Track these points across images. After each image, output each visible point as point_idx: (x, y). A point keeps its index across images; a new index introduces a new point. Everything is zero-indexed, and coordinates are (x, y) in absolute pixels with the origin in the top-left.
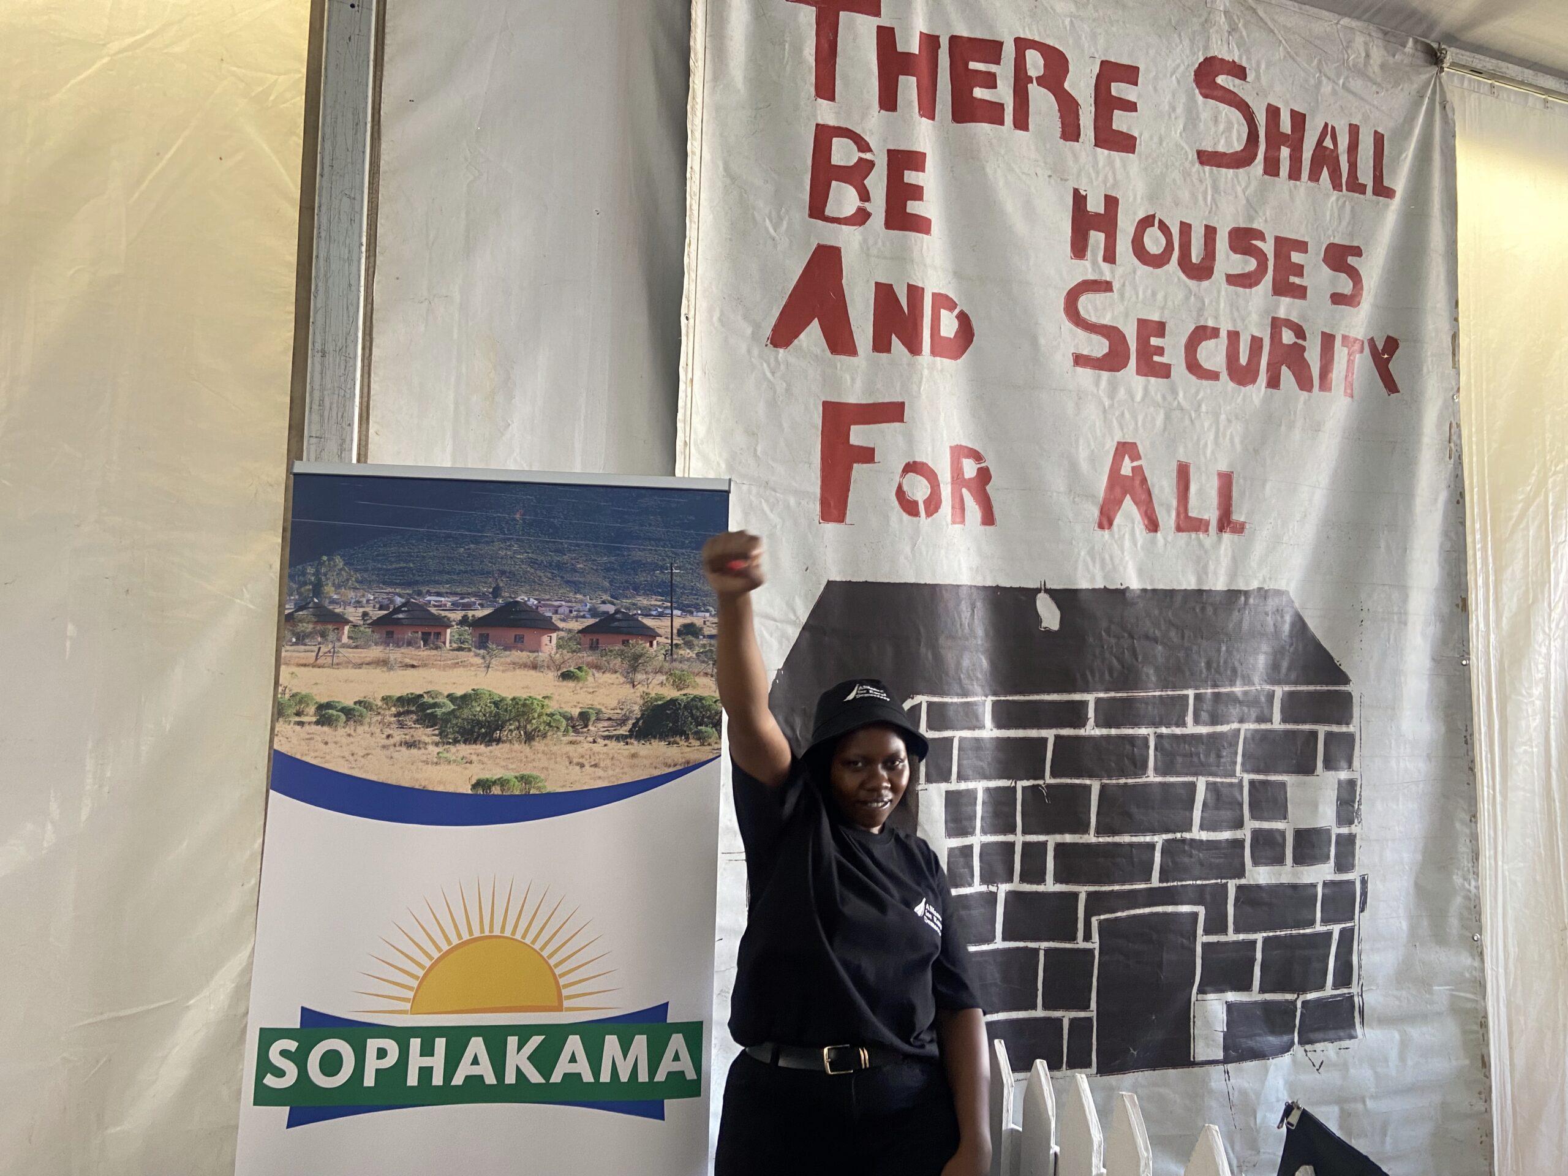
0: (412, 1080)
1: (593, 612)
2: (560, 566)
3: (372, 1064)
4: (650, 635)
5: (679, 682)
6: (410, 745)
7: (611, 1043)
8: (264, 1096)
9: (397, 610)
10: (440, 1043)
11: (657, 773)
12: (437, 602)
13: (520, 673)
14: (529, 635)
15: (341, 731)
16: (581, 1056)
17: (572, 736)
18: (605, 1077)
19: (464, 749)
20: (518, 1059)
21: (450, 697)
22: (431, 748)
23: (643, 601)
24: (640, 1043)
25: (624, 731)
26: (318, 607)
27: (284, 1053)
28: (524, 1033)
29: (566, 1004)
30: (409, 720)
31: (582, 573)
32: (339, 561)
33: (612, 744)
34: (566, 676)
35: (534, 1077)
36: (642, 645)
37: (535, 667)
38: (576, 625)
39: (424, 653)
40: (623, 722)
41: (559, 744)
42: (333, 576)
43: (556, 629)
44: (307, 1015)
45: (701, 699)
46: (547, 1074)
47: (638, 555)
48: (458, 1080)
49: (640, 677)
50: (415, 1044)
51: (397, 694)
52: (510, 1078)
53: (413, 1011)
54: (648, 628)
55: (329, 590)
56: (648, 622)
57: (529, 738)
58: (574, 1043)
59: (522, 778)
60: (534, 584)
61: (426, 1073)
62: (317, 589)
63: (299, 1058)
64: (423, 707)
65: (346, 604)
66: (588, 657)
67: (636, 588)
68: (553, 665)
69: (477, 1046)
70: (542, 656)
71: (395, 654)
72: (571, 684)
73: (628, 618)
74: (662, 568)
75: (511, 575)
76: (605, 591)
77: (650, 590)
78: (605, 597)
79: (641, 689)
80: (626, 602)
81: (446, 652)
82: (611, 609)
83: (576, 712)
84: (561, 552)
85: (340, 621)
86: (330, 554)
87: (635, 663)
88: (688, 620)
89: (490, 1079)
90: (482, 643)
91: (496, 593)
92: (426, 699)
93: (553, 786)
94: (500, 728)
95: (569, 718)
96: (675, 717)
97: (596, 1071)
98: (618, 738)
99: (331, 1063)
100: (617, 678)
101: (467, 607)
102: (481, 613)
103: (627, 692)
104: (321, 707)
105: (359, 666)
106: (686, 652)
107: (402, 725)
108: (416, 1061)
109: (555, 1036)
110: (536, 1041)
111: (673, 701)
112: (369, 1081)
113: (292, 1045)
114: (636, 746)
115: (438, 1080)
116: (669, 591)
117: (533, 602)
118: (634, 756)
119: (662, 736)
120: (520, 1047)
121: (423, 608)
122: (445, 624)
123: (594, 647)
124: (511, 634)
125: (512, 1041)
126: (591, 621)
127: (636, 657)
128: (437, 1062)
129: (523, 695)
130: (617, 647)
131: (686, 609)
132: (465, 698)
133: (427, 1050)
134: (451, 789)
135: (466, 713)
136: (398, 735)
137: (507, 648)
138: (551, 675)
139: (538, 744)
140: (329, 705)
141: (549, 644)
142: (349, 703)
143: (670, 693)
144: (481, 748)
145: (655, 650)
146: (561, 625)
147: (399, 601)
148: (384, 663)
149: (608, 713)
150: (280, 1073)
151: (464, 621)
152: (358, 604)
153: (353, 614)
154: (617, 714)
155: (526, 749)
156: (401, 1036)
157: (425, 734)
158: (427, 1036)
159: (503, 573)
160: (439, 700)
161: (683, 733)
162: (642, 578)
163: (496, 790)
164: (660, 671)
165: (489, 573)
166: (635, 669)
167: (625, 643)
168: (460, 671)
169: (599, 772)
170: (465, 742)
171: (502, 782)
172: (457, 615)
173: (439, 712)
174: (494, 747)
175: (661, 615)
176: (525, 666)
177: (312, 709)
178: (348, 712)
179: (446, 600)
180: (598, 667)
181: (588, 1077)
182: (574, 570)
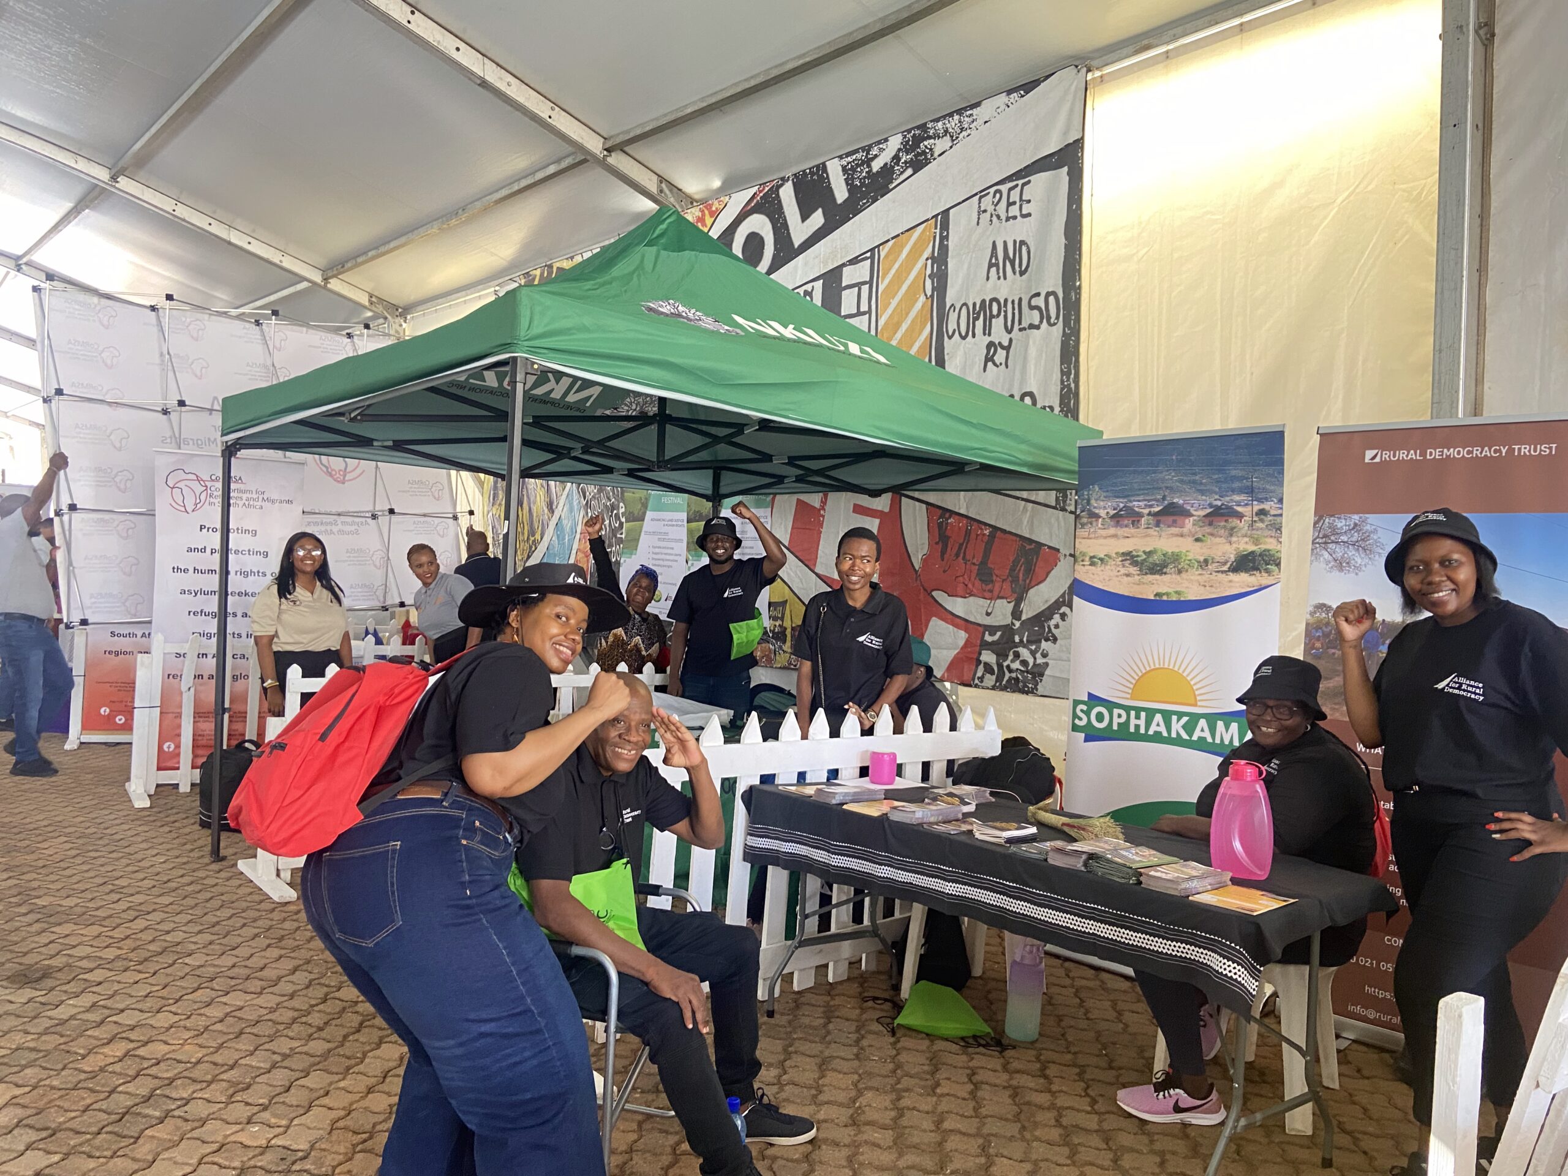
0: (1132, 730)
1: (1211, 505)
2: (1194, 482)
3: (1116, 721)
4: (1240, 516)
5: (1256, 542)
6: (1128, 575)
7: (1220, 725)
8: (1075, 728)
9: (1121, 510)
10: (1143, 714)
11: (1243, 591)
12: (1138, 505)
13: (1175, 539)
14: (1179, 519)
15: (1099, 569)
16: (1206, 729)
17: (1200, 571)
18: (1218, 741)
19: (1150, 577)
20: (1177, 726)
21: (1144, 552)
22: (1137, 578)
23: (1237, 498)
24: (1234, 726)
25: (1225, 568)
26: (1089, 510)
27: (1082, 711)
28: (1181, 715)
29: (1199, 703)
30: (1127, 563)
31: (1205, 484)
32: (1097, 488)
33: (1220, 575)
34: (1197, 540)
35: (1185, 736)
36: (1235, 522)
37: (1182, 536)
38: (1202, 513)
39: (1133, 530)
40: (1225, 563)
41: (1194, 575)
42: (1094, 495)
43: (1193, 515)
44: (1091, 696)
45: (1269, 551)
46: (1191, 736)
47: (1233, 473)
48: (1151, 732)
49: (1234, 539)
50: (1133, 713)
51: (1121, 551)
52: (1174, 735)
53: (1132, 699)
54: (1237, 512)
55: (1093, 502)
56: (1239, 509)
57: (1180, 572)
58: (1203, 723)
59: (1177, 593)
60: (1181, 492)
61: (1137, 727)
62: (1088, 503)
63: (1088, 713)
64: (1133, 557)
65: (1100, 508)
66: (1208, 529)
67: (1233, 491)
68: (1191, 534)
69: (1158, 717)
70: (1185, 530)
71: (1121, 532)
72: (1199, 544)
73: (1228, 507)
74: (1247, 479)
75: (1171, 489)
76: (1216, 493)
77: (1241, 491)
78: (1217, 497)
79: (1234, 546)
80: (1228, 499)
81: (1141, 530)
82: (1219, 503)
83: (1202, 559)
84: (1195, 474)
85: (1098, 516)
86: (1093, 484)
87: (1232, 531)
88: (1262, 506)
89: (1165, 734)
90: (1157, 525)
91: (1164, 498)
92: (1134, 553)
93: (1192, 595)
94: (1166, 567)
95: (1199, 562)
96: (1253, 561)
97: (1213, 736)
98: (1222, 572)
99: (1100, 717)
100: (1223, 540)
101: (1151, 506)
102: (1157, 509)
103: (1227, 547)
104: (1091, 558)
105: (1106, 538)
106: (1260, 525)
107: (1124, 566)
108: (1133, 722)
109: (1194, 718)
110: (1185, 719)
111: (1253, 552)
112: (1115, 727)
113: (1085, 708)
114: (1232, 576)
115: (1142, 731)
116: (1250, 491)
117: (1181, 502)
118: (1231, 581)
119: (1246, 571)
120: (1178, 720)
121: (1131, 509)
122: (1141, 515)
123: (1210, 524)
124: (1170, 519)
125: (1174, 718)
126: (1209, 510)
127: (1232, 529)
128: (1142, 722)
129: (1177, 550)
130: (1223, 524)
131: (1260, 501)
132: (1150, 552)
133: (1138, 717)
134: (1144, 597)
135: (1151, 560)
136: (1123, 571)
137: (1169, 526)
138: (1190, 540)
139: (1184, 575)
140: (1093, 557)
141: (1189, 523)
142: (1102, 556)
143: (1251, 548)
144: (1157, 577)
145: (1243, 525)
146: (1194, 513)
147: (1122, 505)
148: (1115, 536)
149: (1217, 559)
150: (1080, 719)
151: (1149, 514)
152: (1105, 508)
153: (1103, 513)
154: (1222, 559)
155: (1178, 577)
156: (1127, 709)
157: (1133, 570)
158: (1138, 710)
159: (1167, 488)
160: (1140, 553)
161: (1257, 569)
162: (1236, 485)
163: (1165, 598)
164: (1245, 536)
165: (1160, 488)
166: (1231, 535)
167: (1226, 521)
168: (1148, 539)
169: (1213, 589)
170: (1151, 574)
171: (1167, 594)
172: (1146, 511)
173: (1139, 559)
174: (1164, 576)
175: (1247, 505)
176: (1177, 535)
177: (1087, 559)
178: (1101, 560)
179: (1142, 504)
180: (1212, 535)
181: (1210, 740)
182: (1201, 483)
